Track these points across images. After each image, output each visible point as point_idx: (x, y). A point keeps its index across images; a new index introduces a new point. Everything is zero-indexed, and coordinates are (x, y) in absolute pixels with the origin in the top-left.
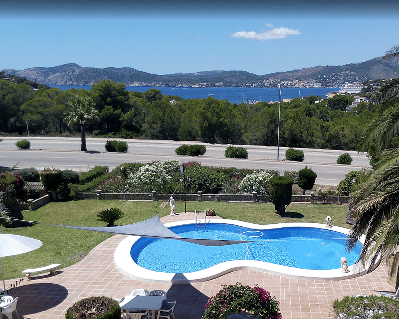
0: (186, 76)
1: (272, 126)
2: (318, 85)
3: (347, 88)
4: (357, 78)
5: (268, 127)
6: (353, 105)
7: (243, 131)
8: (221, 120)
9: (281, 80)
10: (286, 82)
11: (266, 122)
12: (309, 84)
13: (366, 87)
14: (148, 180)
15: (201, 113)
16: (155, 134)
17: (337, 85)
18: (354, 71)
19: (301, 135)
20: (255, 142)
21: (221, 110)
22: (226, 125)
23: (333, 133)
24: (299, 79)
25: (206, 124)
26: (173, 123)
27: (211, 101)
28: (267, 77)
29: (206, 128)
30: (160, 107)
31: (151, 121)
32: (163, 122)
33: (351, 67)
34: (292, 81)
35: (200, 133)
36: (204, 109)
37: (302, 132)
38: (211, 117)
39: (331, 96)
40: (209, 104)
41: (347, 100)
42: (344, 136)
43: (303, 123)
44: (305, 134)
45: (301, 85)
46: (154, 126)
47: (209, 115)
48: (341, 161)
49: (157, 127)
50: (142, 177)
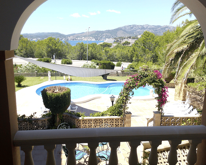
0: (30, 35)
1: (82, 50)
2: (94, 40)
3: (107, 41)
4: (111, 36)
5: (80, 51)
6: (112, 47)
7: (67, 54)
8: (56, 48)
9: (76, 37)
10: (79, 38)
11: (79, 49)
12: (89, 39)
13: (116, 40)
14: (31, 68)
15: (47, 44)
16: (23, 55)
17: (102, 40)
18: (110, 33)
19: (96, 55)
20: (73, 58)
21: (57, 43)
22: (59, 50)
23: (111, 54)
24: (85, 36)
25: (49, 49)
26: (32, 50)
27: (51, 38)
28: (69, 36)
29: (49, 52)
30: (25, 42)
31: (20, 49)
32: (26, 49)
33: (108, 31)
34: (82, 37)
35: (46, 54)
36: (48, 42)
37: (96, 54)
38: (52, 46)
39: (102, 43)
40: (50, 40)
41: (109, 45)
42: (116, 55)
43: (96, 49)
44: (98, 55)
45: (86, 40)
46: (22, 51)
47: (51, 45)
48: (118, 65)
49: (23, 51)
50: (27, 66)
